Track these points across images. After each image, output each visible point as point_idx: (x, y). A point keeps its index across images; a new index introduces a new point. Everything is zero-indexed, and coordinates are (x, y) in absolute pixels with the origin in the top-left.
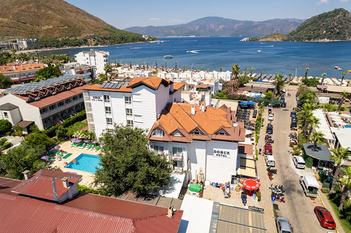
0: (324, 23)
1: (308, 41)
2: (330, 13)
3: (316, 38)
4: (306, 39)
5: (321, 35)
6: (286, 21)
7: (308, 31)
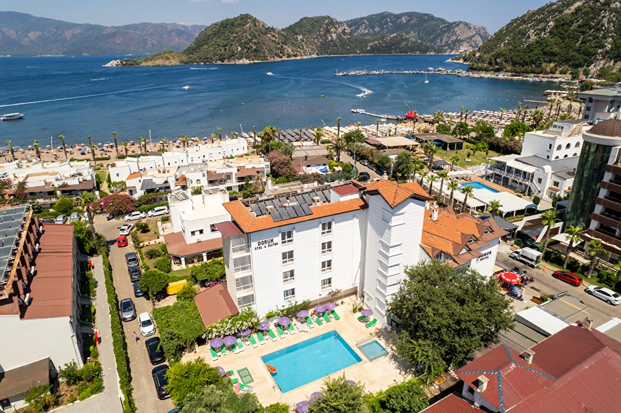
0: (234, 35)
1: (220, 63)
2: (235, 19)
3: (230, 58)
4: (217, 60)
5: (237, 54)
6: (163, 28)
7: (216, 48)
